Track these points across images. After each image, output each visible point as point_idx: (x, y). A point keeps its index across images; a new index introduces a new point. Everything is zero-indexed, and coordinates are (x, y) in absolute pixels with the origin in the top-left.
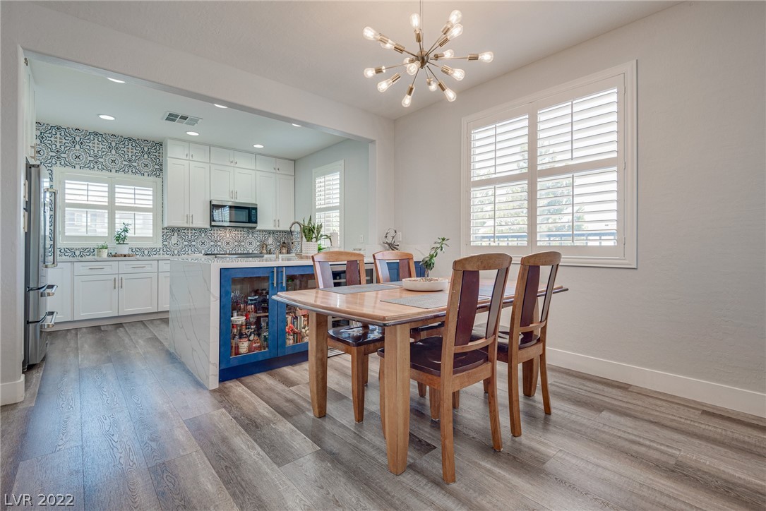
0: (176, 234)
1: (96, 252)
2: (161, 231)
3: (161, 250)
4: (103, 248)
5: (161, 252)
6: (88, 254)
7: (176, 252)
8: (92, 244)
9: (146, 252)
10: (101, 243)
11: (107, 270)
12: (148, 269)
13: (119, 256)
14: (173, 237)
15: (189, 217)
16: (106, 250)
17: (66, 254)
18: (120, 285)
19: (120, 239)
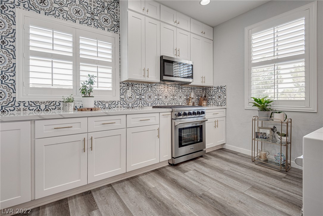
0: (130, 88)
1: (61, 106)
2: (119, 85)
3: (119, 103)
4: (69, 101)
5: (119, 105)
6: (54, 107)
7: (130, 105)
8: (58, 98)
9: (107, 105)
10: (67, 96)
11: (76, 129)
12: (117, 125)
13: (85, 110)
14: (128, 91)
15: (146, 71)
16: (72, 104)
17: (31, 108)
18: (90, 146)
19: (86, 92)
